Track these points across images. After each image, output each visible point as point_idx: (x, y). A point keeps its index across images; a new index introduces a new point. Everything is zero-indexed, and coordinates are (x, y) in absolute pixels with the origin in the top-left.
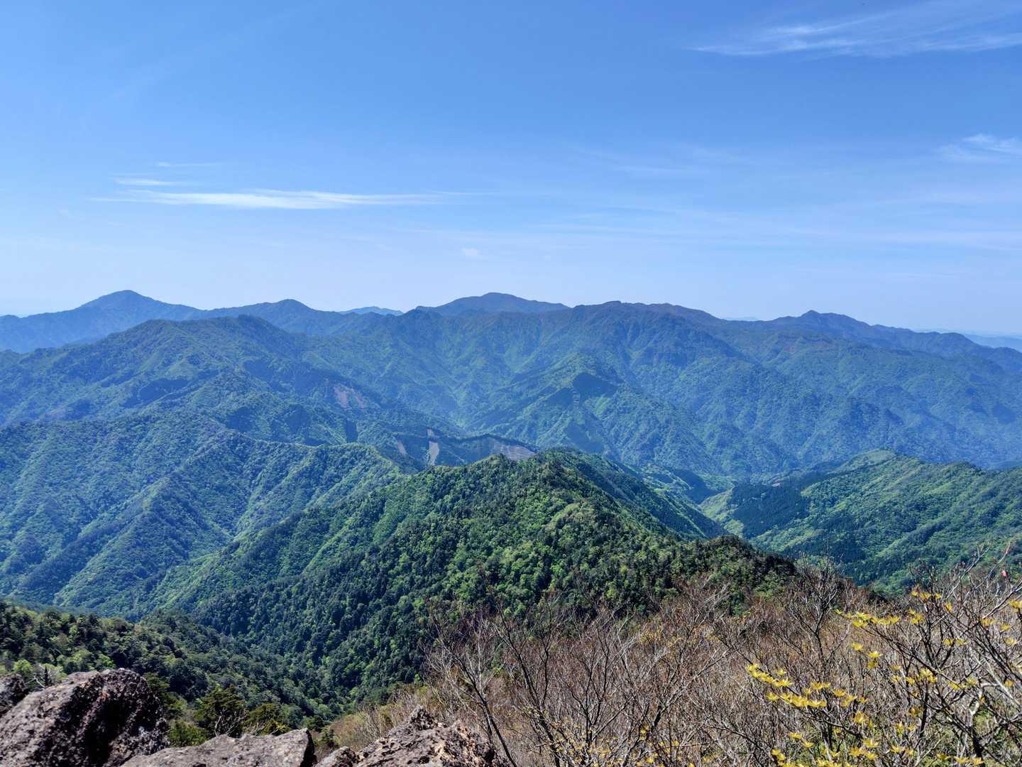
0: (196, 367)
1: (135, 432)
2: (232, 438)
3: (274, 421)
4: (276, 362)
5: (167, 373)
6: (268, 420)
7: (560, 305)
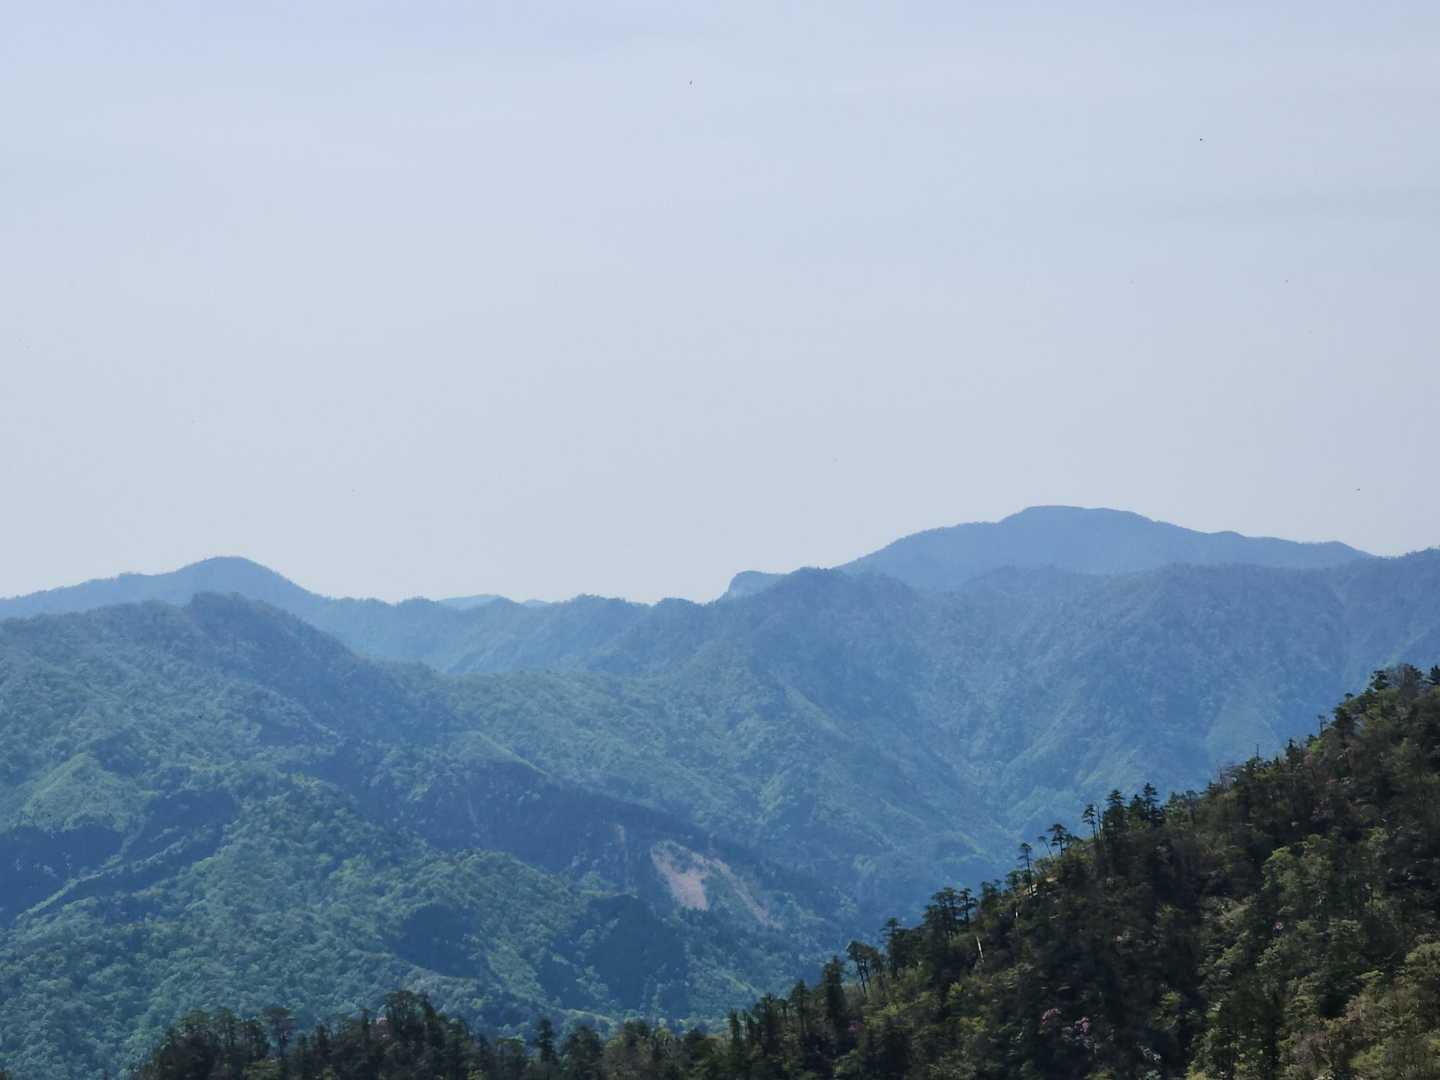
0: (130, 782)
1: (104, 989)
2: (478, 1003)
3: (547, 958)
4: (396, 764)
5: (28, 808)
6: (526, 955)
7: (1338, 547)
